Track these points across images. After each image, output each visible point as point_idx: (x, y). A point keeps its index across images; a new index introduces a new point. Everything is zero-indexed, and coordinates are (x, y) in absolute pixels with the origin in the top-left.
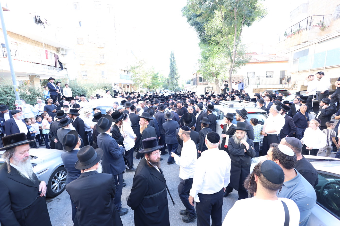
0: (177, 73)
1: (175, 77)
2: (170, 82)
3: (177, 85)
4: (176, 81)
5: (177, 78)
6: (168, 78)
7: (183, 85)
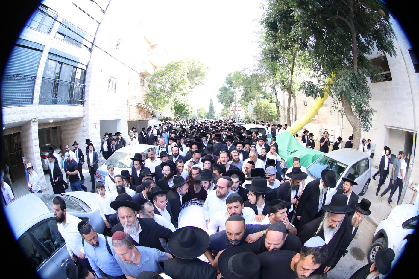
0: (214, 109)
1: (213, 112)
2: (210, 115)
3: (214, 116)
4: (213, 114)
5: (214, 113)
6: (209, 112)
7: (217, 116)
